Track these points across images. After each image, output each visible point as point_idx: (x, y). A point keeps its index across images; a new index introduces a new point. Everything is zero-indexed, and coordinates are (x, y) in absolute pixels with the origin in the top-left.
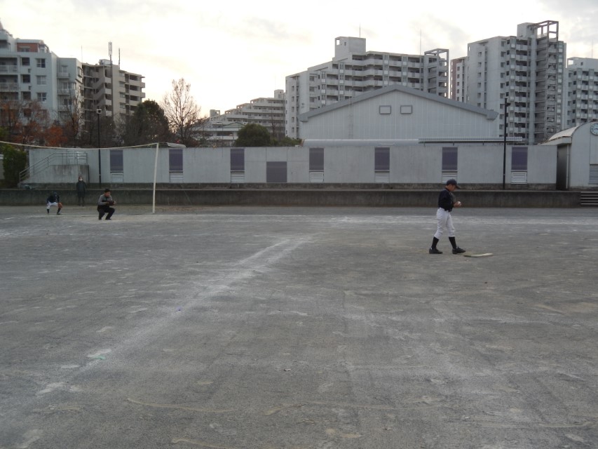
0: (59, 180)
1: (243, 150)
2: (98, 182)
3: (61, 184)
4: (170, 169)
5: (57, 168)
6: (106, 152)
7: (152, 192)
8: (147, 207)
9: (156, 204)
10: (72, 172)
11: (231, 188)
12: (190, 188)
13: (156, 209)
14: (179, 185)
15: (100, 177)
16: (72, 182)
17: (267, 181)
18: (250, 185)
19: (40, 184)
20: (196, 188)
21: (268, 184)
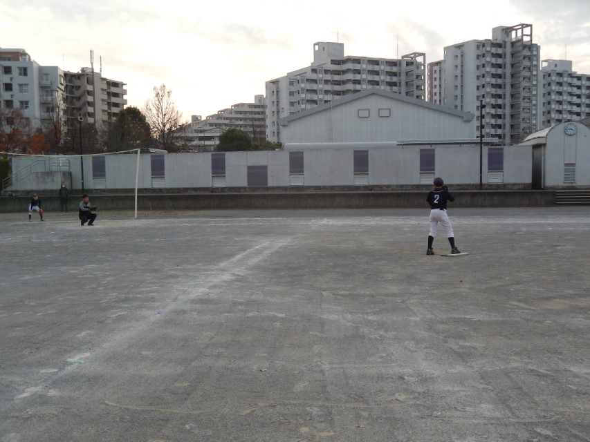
0: (42, 187)
1: (224, 154)
2: (81, 188)
3: (44, 191)
4: (152, 174)
5: (40, 175)
6: (88, 159)
7: (134, 197)
8: (130, 213)
9: (139, 209)
10: (55, 179)
11: (212, 192)
12: (172, 193)
13: (138, 214)
14: (160, 190)
15: (83, 183)
16: (55, 189)
17: (248, 185)
18: (231, 189)
19: (24, 191)
20: (178, 193)
21: (249, 188)
